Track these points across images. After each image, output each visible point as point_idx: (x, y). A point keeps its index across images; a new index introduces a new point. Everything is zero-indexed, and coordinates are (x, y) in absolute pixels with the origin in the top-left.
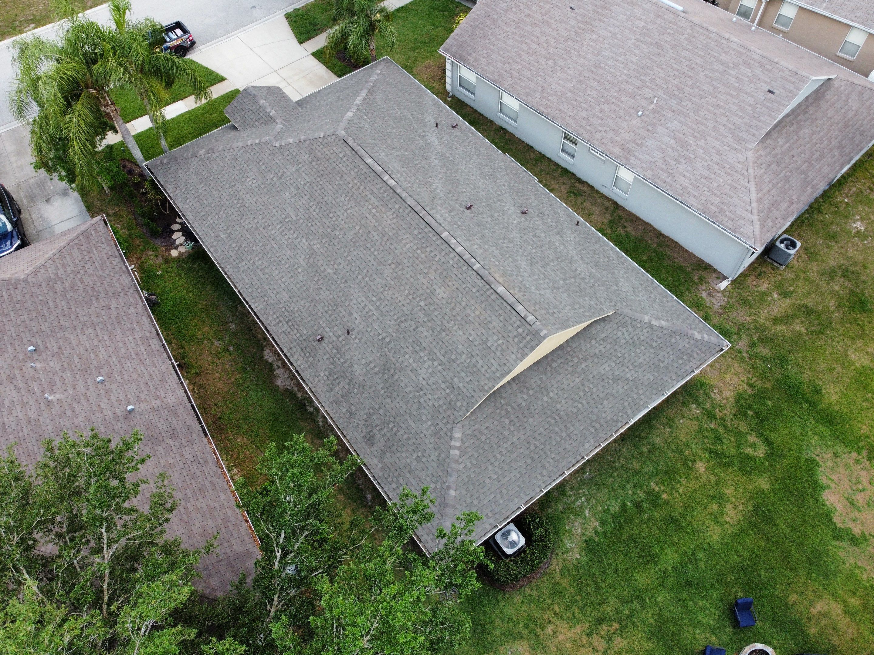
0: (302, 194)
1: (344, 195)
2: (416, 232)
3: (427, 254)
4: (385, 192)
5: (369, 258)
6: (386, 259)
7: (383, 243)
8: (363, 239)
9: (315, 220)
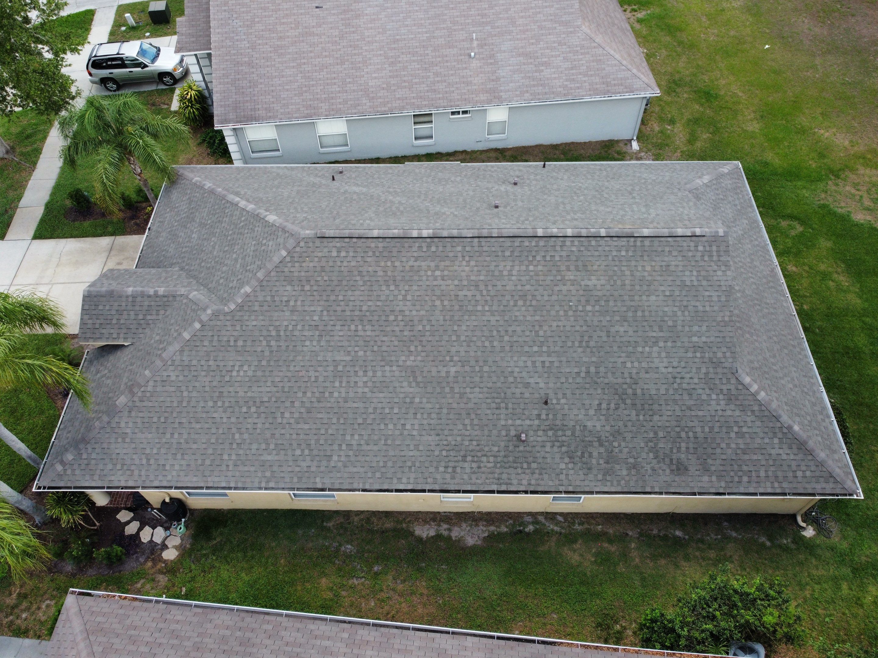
1: (384, 288)
2: (507, 253)
3: (542, 263)
4: (429, 247)
5: (485, 318)
6: (505, 303)
7: (485, 293)
8: (457, 308)
9: (377, 339)
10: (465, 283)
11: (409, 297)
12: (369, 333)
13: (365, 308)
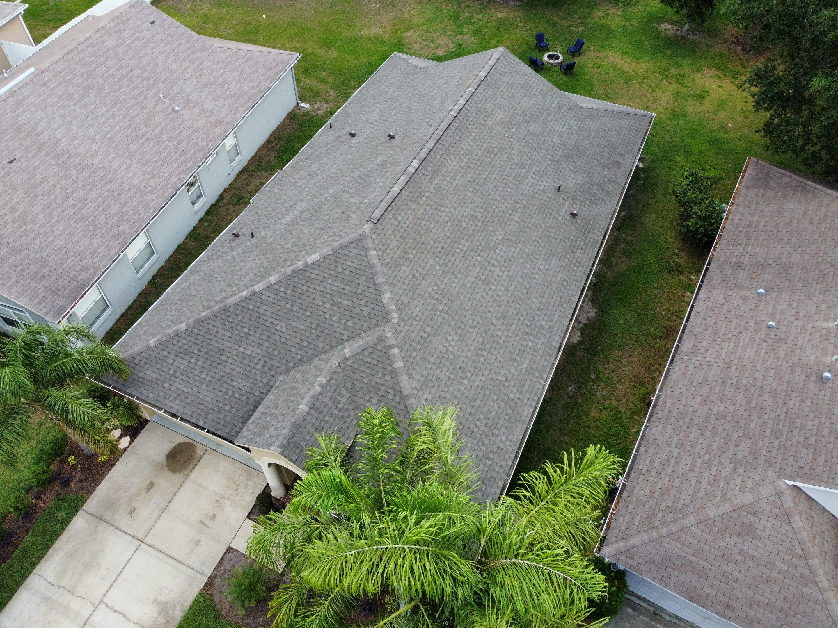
0: (450, 264)
1: (440, 213)
2: (457, 138)
3: (473, 128)
4: (426, 170)
5: (492, 179)
8: (477, 187)
9: (474, 243)
10: (463, 171)
11: (455, 205)
12: (467, 244)
13: (448, 234)
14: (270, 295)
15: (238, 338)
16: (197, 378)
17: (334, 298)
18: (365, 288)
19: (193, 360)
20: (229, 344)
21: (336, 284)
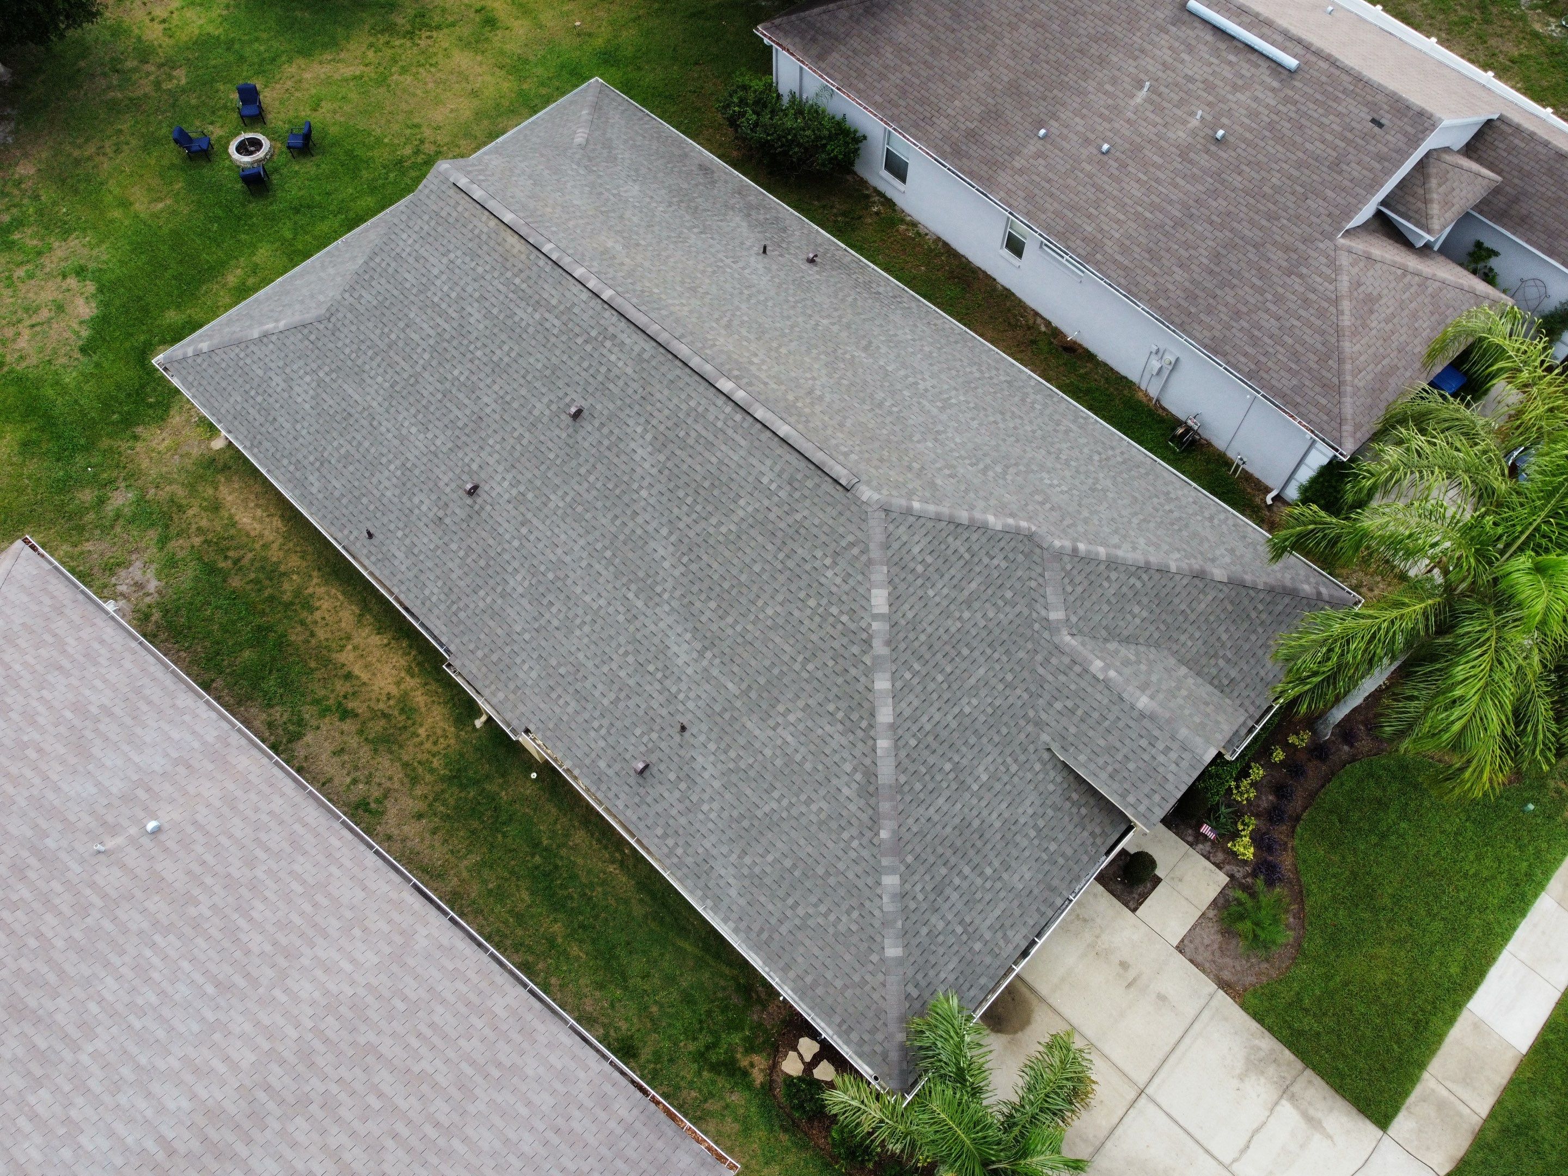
0: (922, 429)
1: (827, 399)
7: (726, 319)
13: (866, 407)
14: (907, 700)
15: (954, 786)
16: (988, 885)
17: (960, 599)
18: (967, 545)
19: (957, 881)
20: (959, 806)
21: (939, 585)
